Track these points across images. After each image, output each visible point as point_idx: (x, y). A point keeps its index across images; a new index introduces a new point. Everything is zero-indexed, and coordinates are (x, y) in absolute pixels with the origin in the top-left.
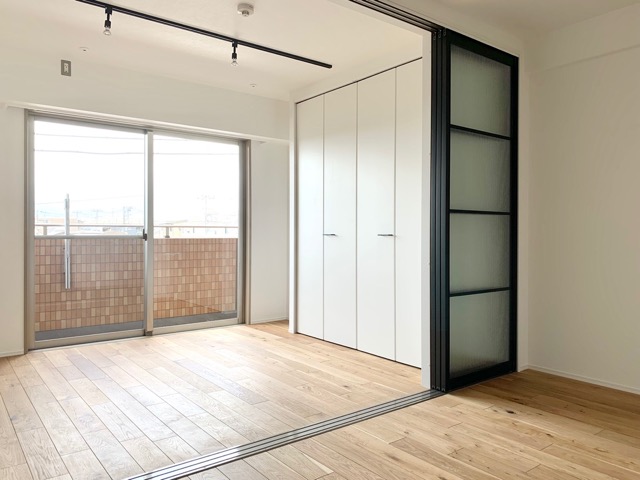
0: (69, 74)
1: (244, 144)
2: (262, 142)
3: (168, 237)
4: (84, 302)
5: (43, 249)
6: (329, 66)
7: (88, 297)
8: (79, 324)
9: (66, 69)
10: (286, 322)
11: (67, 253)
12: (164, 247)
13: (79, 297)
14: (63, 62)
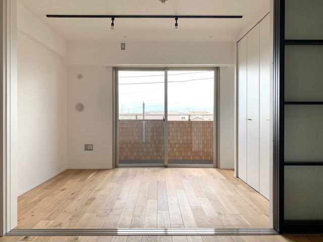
0: (124, 49)
1: (217, 69)
2: (227, 67)
3: (189, 120)
4: (151, 149)
5: (135, 125)
6: (241, 17)
7: (153, 147)
8: (149, 159)
9: (123, 47)
10: (233, 170)
11: (144, 127)
12: (187, 125)
13: (149, 147)
14: (122, 44)
